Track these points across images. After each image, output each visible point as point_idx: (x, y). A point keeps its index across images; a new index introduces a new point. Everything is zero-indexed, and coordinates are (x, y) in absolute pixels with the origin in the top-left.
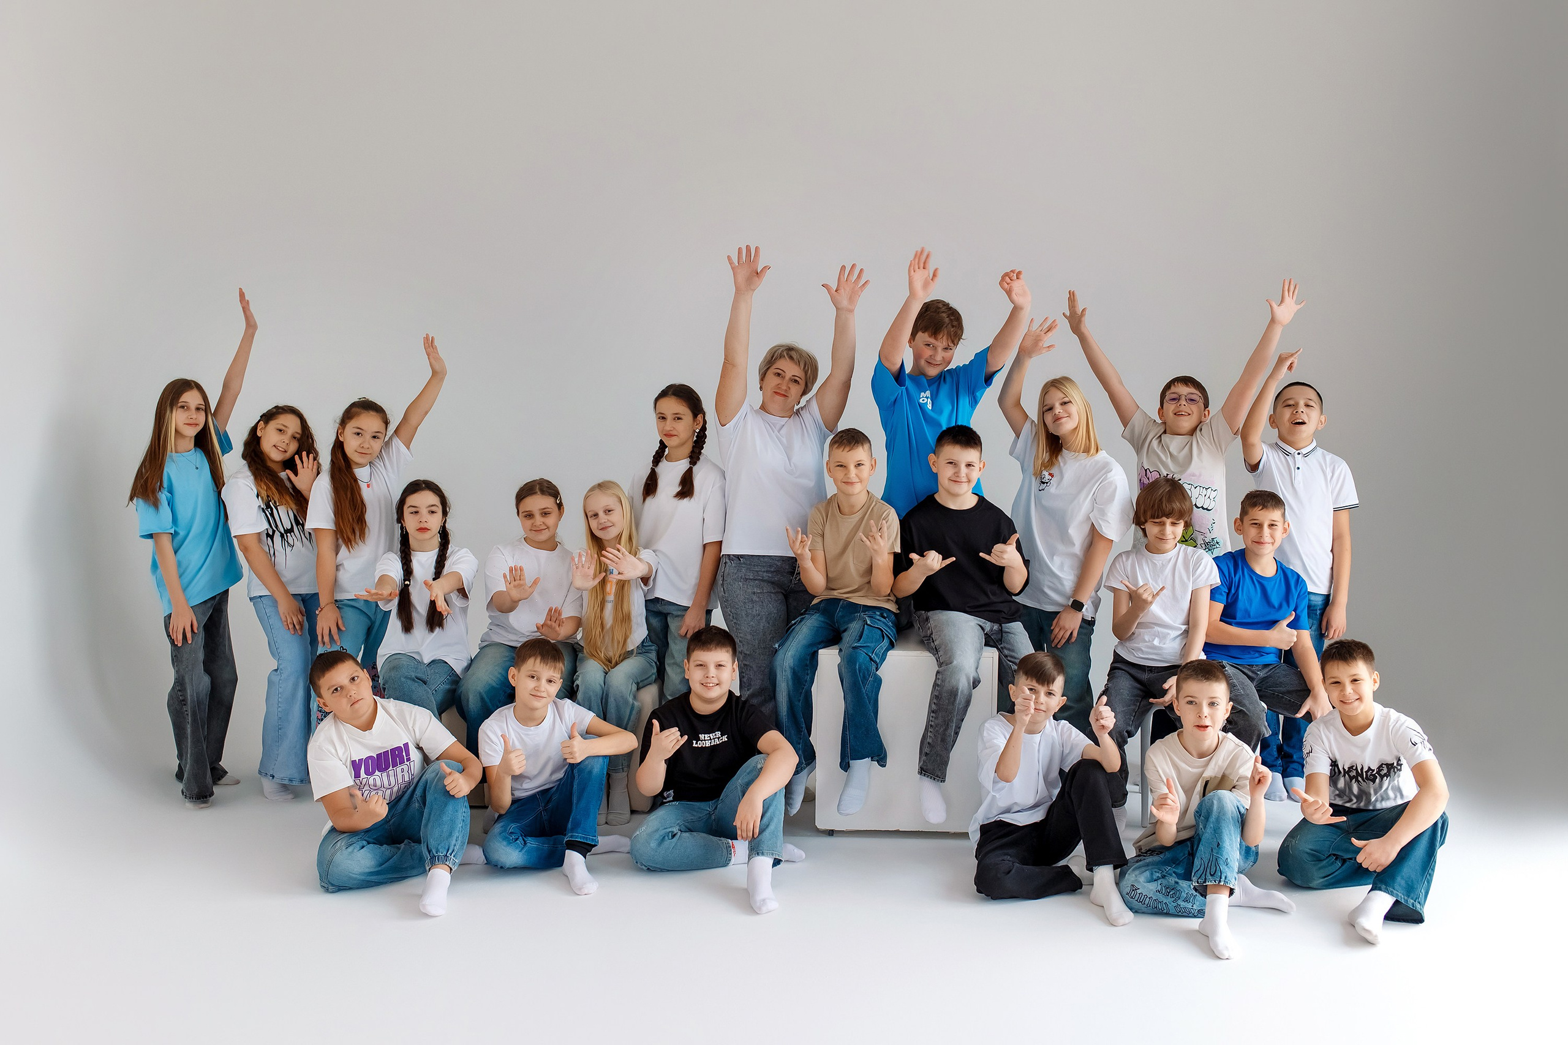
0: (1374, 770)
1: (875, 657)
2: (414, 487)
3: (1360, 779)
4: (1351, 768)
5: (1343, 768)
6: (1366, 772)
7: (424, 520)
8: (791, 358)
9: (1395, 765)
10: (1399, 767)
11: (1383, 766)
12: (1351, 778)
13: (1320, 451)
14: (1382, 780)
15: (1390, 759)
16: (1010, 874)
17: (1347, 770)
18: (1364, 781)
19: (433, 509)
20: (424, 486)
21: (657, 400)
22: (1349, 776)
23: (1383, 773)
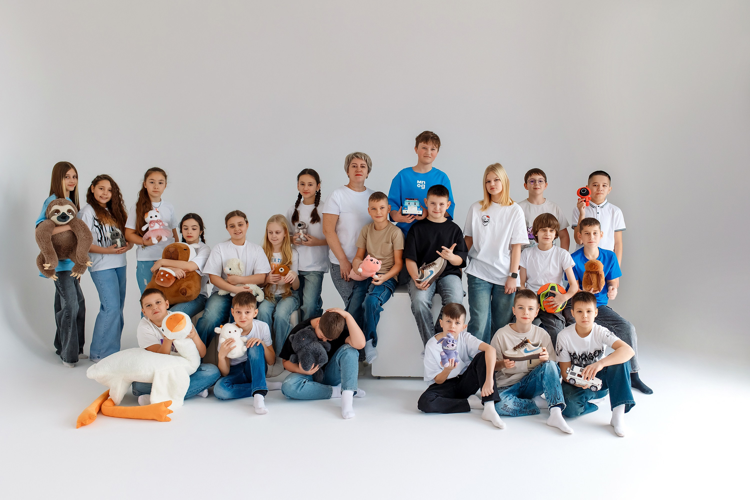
0: (592, 354)
1: (381, 298)
2: (187, 217)
3: (586, 359)
4: (582, 354)
6: (589, 355)
7: (190, 232)
8: (357, 157)
9: (602, 351)
10: (603, 352)
11: (597, 352)
12: (583, 359)
13: (609, 204)
14: (596, 358)
15: (599, 348)
16: (433, 402)
17: (580, 355)
19: (195, 227)
20: (191, 216)
21: (299, 177)
23: (596, 355)
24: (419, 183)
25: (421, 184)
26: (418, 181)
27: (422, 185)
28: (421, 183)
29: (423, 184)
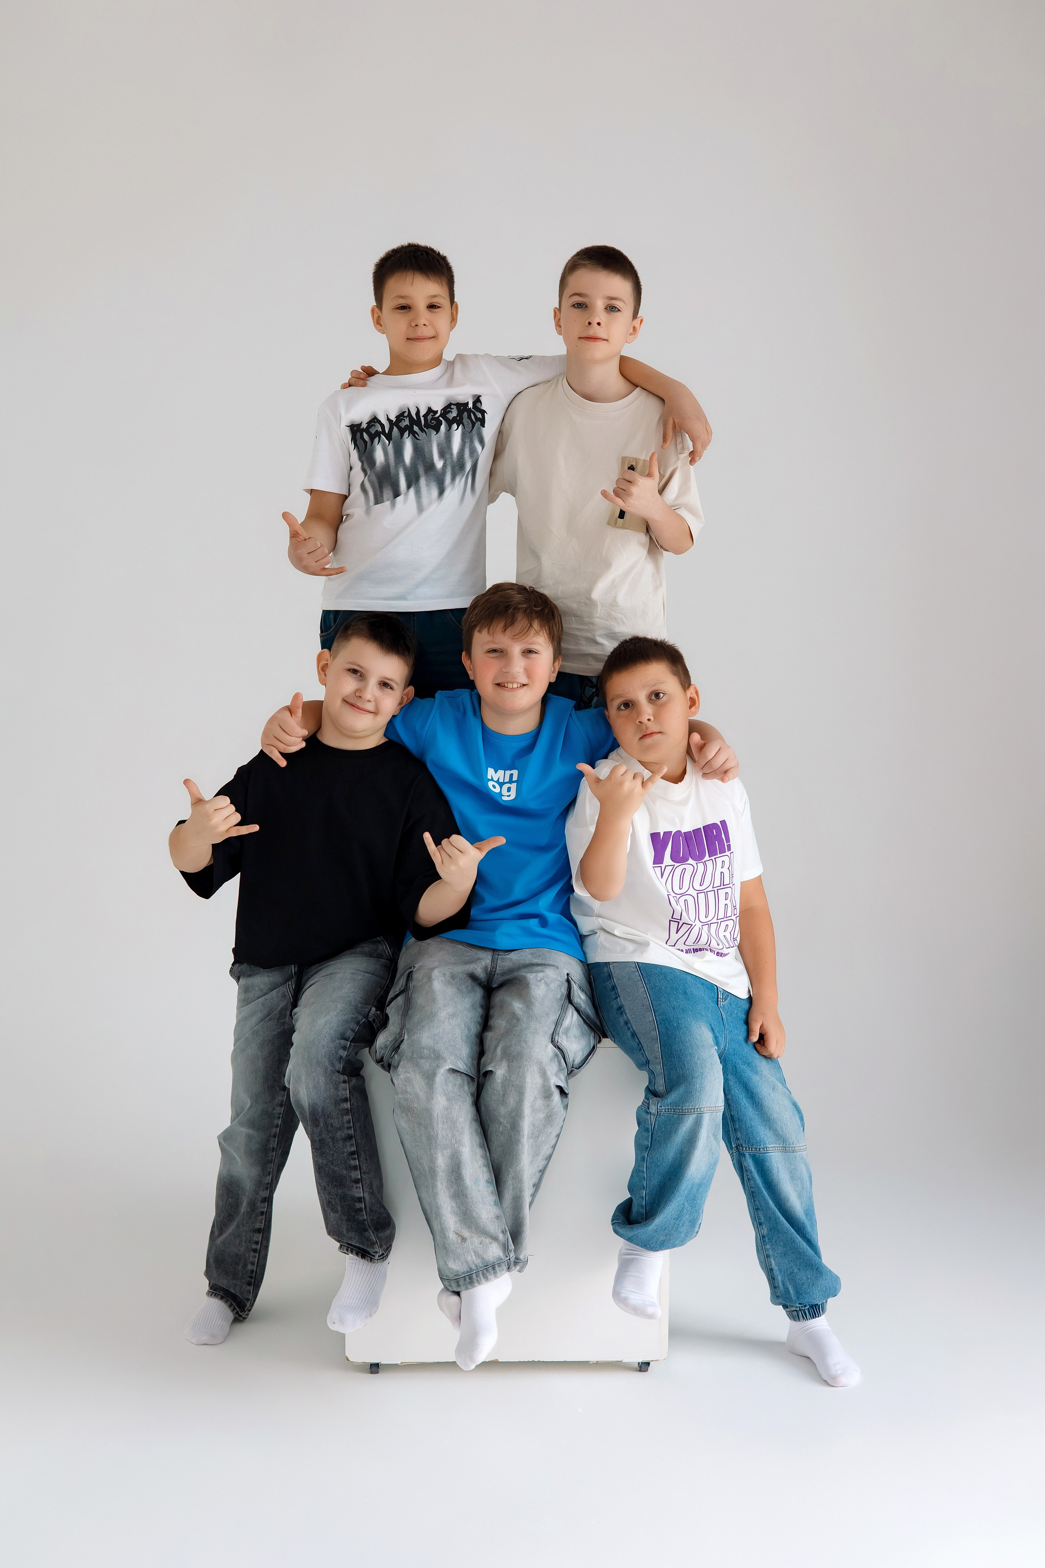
3: (416, 428)
4: (400, 417)
5: (388, 419)
12: (402, 431)
14: (450, 427)
17: (394, 420)
18: (422, 430)
22: (399, 428)
24: (492, 780)
25: (501, 785)
26: (491, 772)
27: (505, 787)
28: (501, 780)
29: (511, 782)
